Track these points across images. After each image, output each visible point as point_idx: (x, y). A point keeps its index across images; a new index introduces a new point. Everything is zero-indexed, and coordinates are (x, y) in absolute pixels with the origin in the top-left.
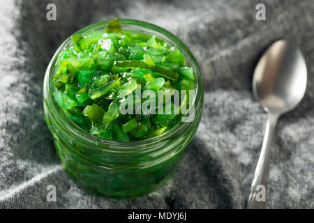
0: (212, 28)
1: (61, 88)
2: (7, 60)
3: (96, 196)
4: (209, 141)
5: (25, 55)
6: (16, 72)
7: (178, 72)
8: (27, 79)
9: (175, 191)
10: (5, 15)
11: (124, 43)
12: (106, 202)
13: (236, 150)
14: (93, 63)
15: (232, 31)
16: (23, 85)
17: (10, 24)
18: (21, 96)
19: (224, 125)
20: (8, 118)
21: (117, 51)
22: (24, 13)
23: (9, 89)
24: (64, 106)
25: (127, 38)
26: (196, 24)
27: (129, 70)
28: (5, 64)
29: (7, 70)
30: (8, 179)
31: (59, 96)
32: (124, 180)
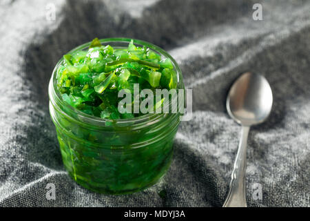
0: (188, 64)
2: (15, 93)
4: (192, 145)
5: (30, 89)
6: (23, 101)
8: (32, 106)
9: (167, 185)
10: (11, 63)
13: (216, 155)
15: (205, 66)
16: (30, 110)
17: (16, 68)
18: (28, 118)
19: (204, 137)
20: (18, 134)
22: (28, 61)
23: (17, 113)
28: (13, 97)
29: (16, 101)
30: (21, 181)
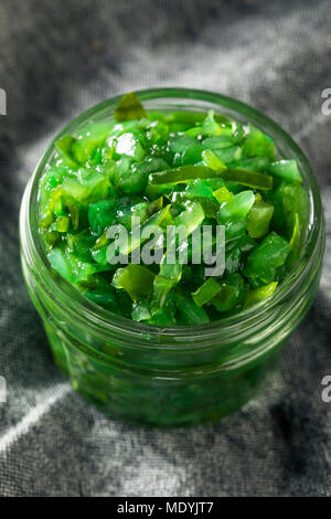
0: (290, 75)
1: (59, 243)
3: (146, 431)
7: (270, 173)
11: (158, 137)
12: (167, 436)
14: (110, 185)
21: (148, 153)
24: (73, 276)
25: (162, 125)
26: (259, 72)
27: (182, 187)
31: (58, 260)
32: (200, 392)
